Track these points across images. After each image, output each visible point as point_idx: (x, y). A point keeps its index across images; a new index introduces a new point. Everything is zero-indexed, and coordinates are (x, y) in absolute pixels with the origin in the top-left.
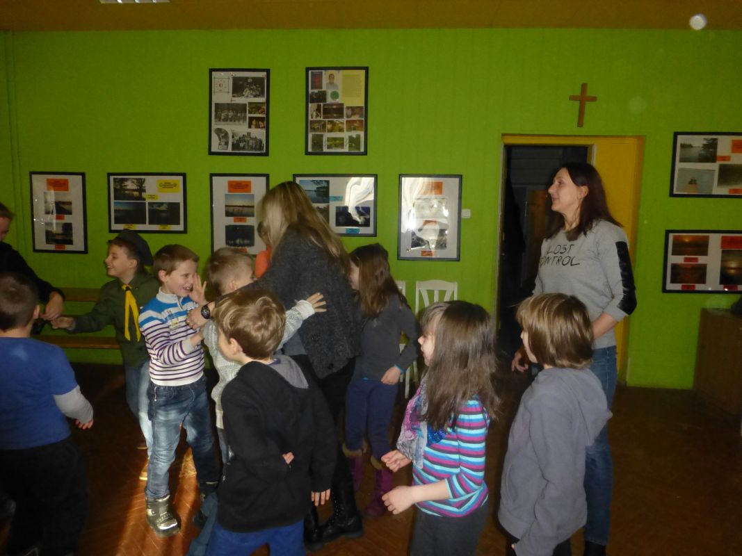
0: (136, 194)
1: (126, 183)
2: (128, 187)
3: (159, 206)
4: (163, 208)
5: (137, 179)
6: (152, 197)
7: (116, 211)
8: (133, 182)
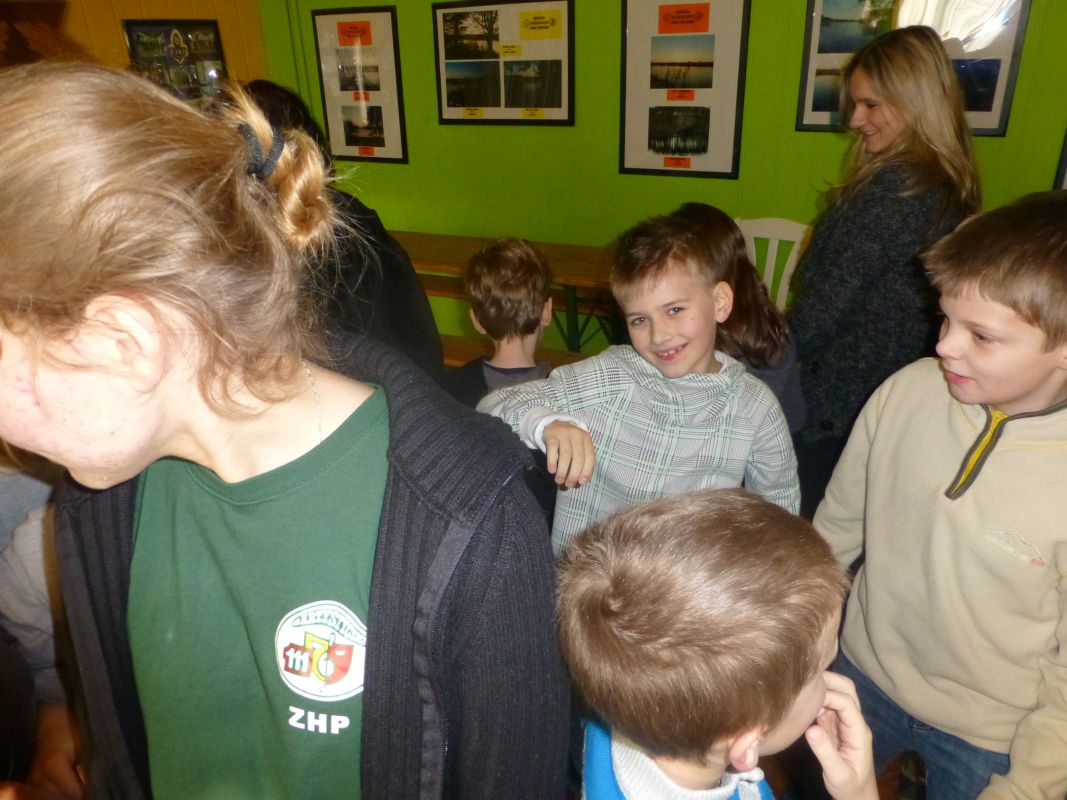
0: (482, 44)
1: (465, 23)
2: (468, 32)
3: (525, 69)
4: (531, 72)
5: (484, 13)
6: (510, 49)
7: (449, 81)
8: (476, 20)
